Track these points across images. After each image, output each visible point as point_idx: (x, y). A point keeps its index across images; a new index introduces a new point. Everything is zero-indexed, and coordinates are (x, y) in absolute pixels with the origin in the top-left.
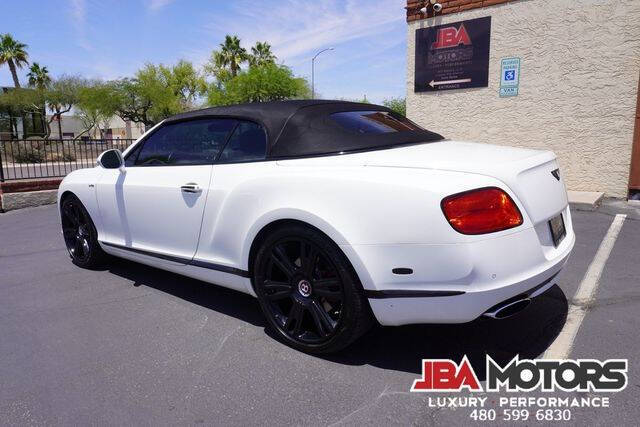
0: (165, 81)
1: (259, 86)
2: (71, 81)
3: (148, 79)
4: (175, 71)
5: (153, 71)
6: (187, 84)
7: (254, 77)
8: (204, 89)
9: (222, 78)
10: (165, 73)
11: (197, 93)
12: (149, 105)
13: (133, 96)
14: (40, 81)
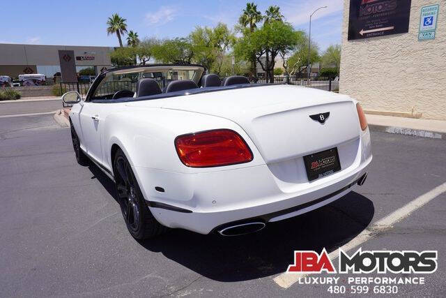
0: (208, 39)
1: (268, 38)
2: (150, 41)
3: (198, 37)
4: (215, 31)
5: (200, 32)
6: (222, 39)
7: (265, 32)
8: (234, 42)
9: (246, 33)
10: (208, 32)
11: (229, 45)
12: (191, 55)
13: (182, 50)
14: (134, 42)
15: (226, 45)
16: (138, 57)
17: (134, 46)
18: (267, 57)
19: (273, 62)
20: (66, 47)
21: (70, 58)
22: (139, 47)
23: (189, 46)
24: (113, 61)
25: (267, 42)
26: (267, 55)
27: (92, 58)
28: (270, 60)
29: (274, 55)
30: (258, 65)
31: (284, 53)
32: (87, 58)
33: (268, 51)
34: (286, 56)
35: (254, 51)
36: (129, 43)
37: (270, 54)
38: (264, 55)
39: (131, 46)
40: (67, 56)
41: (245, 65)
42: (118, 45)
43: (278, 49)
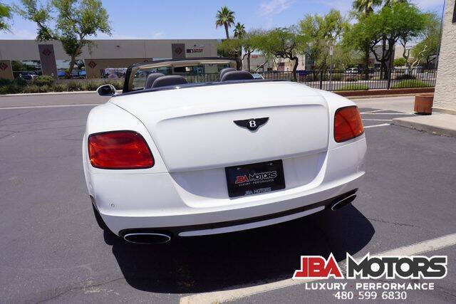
0: (317, 27)
2: (255, 32)
3: (306, 26)
4: (326, 18)
5: (310, 19)
6: (334, 27)
7: (382, 17)
9: (362, 19)
10: (318, 20)
11: (341, 33)
12: (294, 46)
13: (283, 40)
14: (240, 33)
15: (338, 33)
16: (243, 48)
17: (240, 37)
18: (384, 46)
19: (391, 51)
20: (178, 40)
21: (181, 51)
22: (245, 39)
23: (291, 36)
24: (219, 52)
25: (383, 29)
26: (384, 43)
27: (201, 51)
28: (387, 48)
29: (392, 42)
30: (372, 56)
31: (405, 41)
32: (195, 51)
33: (385, 38)
34: (408, 44)
35: (366, 39)
36: (236, 36)
37: (387, 42)
38: (380, 43)
39: (237, 38)
40: (178, 49)
41: (357, 55)
42: (225, 37)
43: (398, 35)
